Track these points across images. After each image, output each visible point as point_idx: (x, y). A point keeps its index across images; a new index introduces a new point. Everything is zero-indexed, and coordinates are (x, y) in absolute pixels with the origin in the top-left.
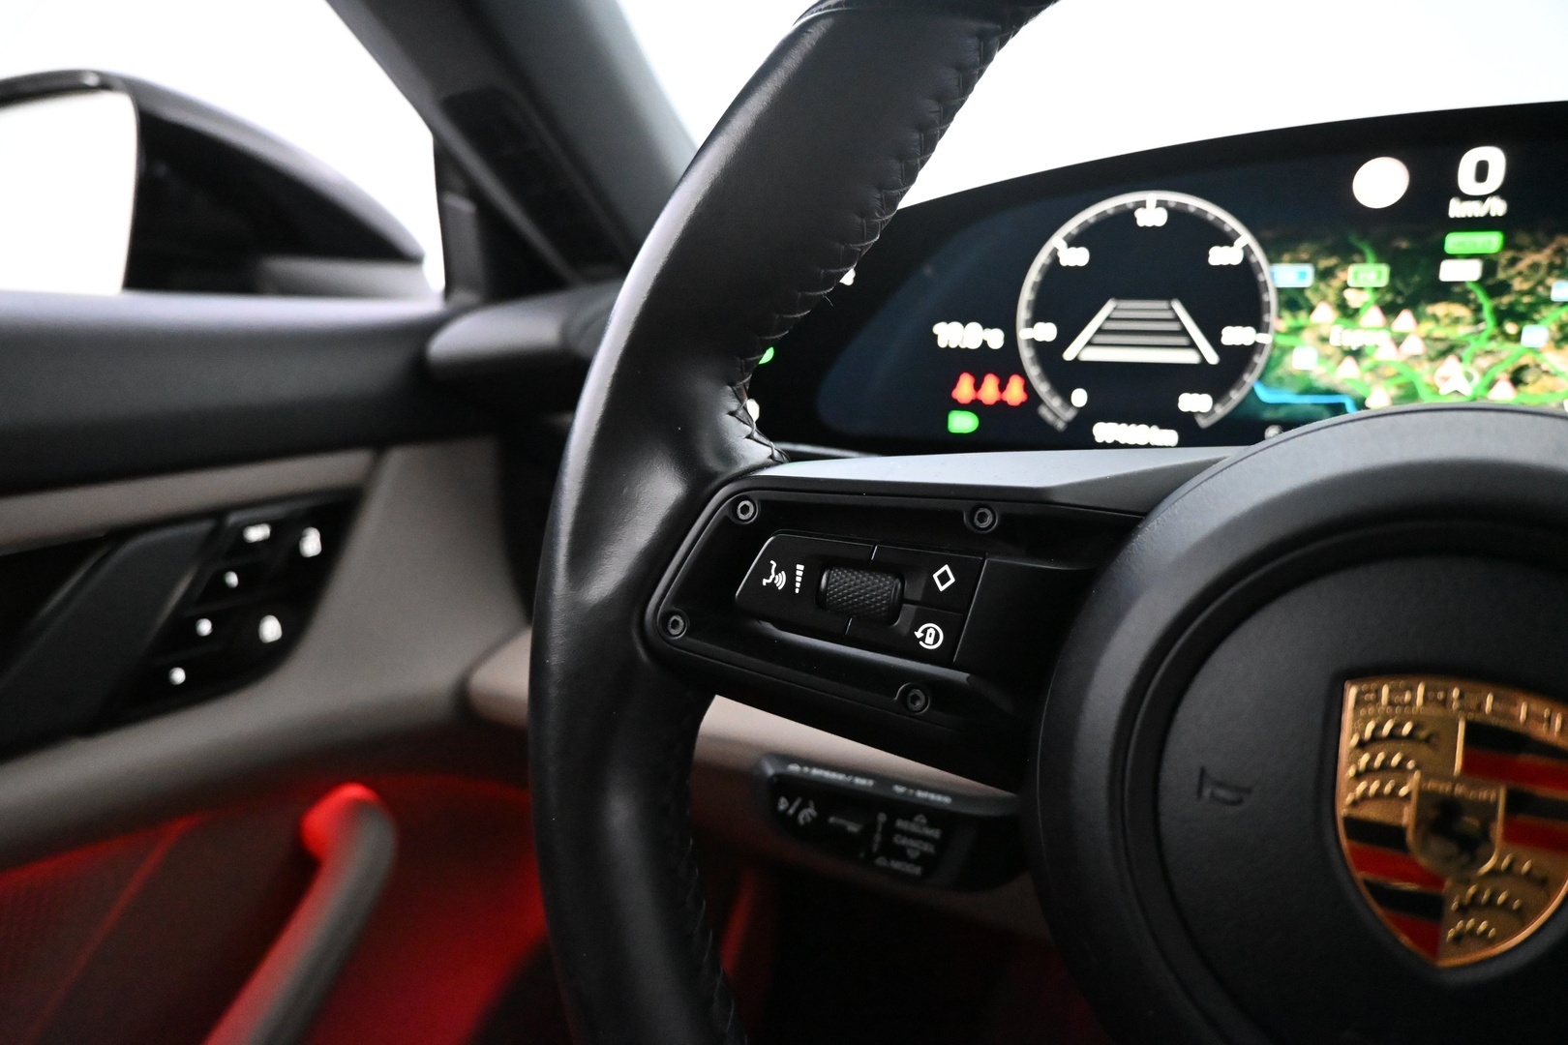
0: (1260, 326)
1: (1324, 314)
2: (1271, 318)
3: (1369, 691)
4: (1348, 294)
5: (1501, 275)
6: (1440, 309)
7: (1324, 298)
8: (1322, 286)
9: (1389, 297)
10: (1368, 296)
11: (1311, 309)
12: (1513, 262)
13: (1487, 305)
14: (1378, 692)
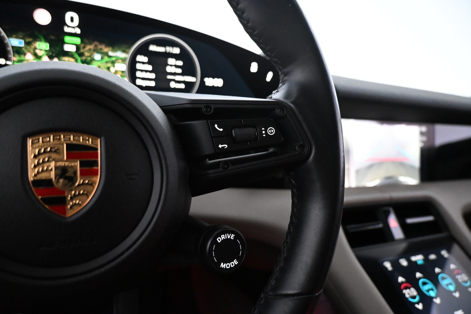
0: (7, 59)
1: (29, 57)
2: (11, 55)
3: (35, 140)
4: (38, 51)
5: (82, 51)
6: (66, 59)
7: (29, 52)
8: (28, 47)
9: (50, 54)
10: (43, 52)
11: (25, 54)
12: (84, 47)
13: (79, 59)
14: (39, 139)
